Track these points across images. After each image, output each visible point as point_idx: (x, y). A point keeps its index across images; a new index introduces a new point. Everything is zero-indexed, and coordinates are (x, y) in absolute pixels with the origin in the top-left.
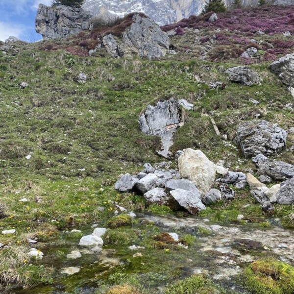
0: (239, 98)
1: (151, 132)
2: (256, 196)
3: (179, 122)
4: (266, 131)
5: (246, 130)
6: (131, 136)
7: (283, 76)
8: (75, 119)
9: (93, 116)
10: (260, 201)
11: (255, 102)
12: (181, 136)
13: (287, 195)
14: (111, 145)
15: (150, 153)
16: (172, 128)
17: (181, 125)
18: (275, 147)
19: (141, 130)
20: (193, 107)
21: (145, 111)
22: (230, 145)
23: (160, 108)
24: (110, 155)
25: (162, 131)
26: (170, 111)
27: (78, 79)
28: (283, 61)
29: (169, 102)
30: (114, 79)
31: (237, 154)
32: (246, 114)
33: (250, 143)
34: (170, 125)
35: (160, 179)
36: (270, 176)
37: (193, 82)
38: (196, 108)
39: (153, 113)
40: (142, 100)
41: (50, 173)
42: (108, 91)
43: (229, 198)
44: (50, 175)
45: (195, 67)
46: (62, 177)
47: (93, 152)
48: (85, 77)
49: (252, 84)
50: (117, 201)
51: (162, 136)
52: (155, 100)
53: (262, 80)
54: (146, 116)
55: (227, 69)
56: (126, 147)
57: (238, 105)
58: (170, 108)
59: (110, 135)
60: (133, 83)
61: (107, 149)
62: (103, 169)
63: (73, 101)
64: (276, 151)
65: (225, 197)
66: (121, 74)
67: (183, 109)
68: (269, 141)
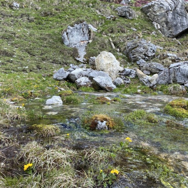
0: (125, 26)
1: (71, 45)
2: (143, 81)
3: (89, 40)
4: (145, 45)
5: (133, 44)
6: (57, 47)
7: (150, 15)
8: (15, 34)
9: (28, 33)
10: (146, 84)
11: (134, 29)
12: (90, 48)
13: (163, 79)
14: (43, 52)
15: (71, 59)
16: (84, 43)
17: (90, 41)
18: (150, 55)
19: (64, 43)
20: (97, 31)
21: (66, 30)
22: (122, 55)
23: (76, 29)
24: (43, 60)
25: (78, 45)
26: (83, 32)
27: (13, 7)
28: (150, 5)
29: (82, 25)
30: (40, 8)
31: (127, 60)
32: (130, 36)
33: (136, 52)
34: (83, 41)
35: (85, 72)
36: (149, 71)
37: (96, 15)
38: (99, 31)
39: (72, 31)
40: (63, 24)
41: (3, 69)
42: (37, 16)
43: (128, 83)
44: (2, 70)
45: (96, 5)
46: (12, 71)
47: (31, 56)
48: (18, 5)
49: (132, 18)
50: (57, 85)
51: (78, 48)
52: (73, 23)
53: (138, 16)
54: (67, 34)
55: (116, 7)
56: (54, 54)
57: (124, 31)
58: (83, 29)
59: (41, 46)
60: (54, 12)
61: (41, 55)
62: (40, 67)
63: (11, 22)
64: (150, 58)
65: (125, 82)
66: (45, 5)
67: (91, 31)
68: (147, 51)
